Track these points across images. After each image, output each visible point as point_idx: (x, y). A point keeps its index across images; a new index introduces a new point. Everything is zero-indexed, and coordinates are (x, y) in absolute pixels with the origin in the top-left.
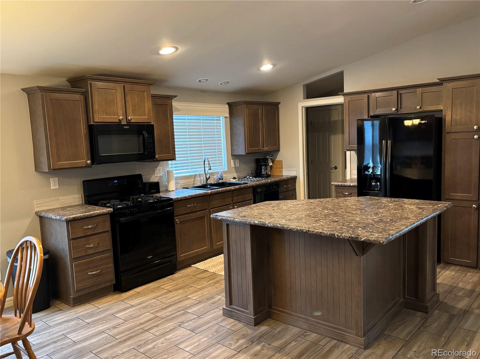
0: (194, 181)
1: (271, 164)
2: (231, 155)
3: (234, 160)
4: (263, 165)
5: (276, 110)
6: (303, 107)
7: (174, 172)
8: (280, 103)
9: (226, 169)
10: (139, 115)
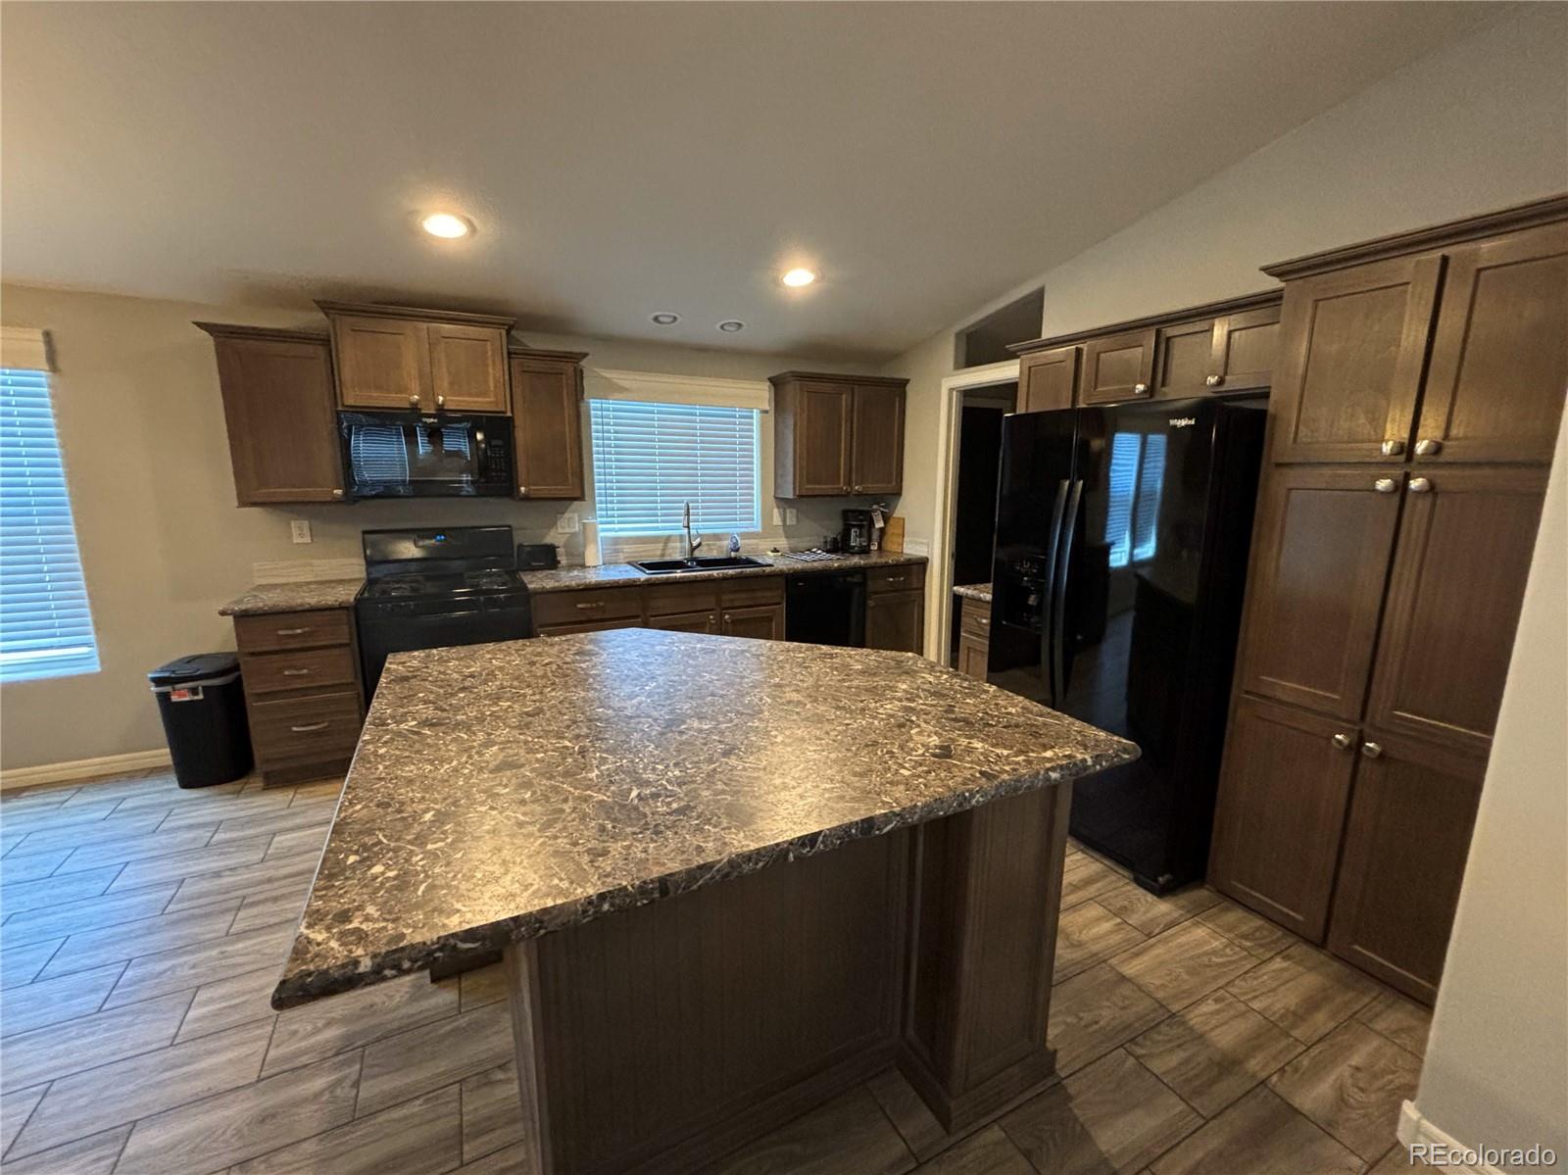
0: (664, 550)
1: (879, 524)
2: (776, 498)
3: (781, 510)
4: (854, 526)
5: (897, 399)
6: (951, 390)
7: (600, 526)
8: (907, 381)
9: (759, 530)
10: (470, 395)
